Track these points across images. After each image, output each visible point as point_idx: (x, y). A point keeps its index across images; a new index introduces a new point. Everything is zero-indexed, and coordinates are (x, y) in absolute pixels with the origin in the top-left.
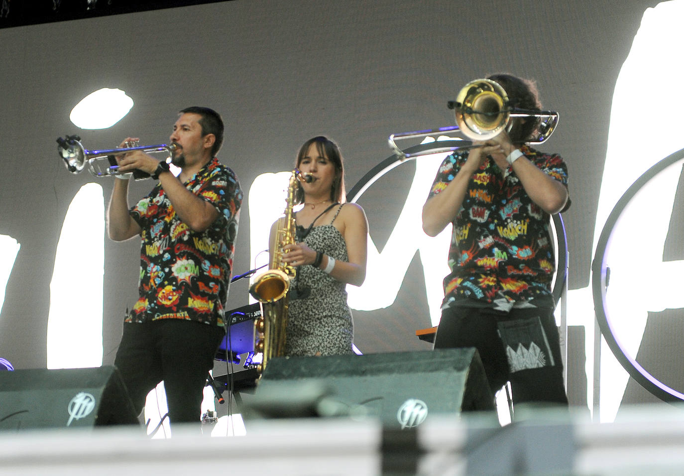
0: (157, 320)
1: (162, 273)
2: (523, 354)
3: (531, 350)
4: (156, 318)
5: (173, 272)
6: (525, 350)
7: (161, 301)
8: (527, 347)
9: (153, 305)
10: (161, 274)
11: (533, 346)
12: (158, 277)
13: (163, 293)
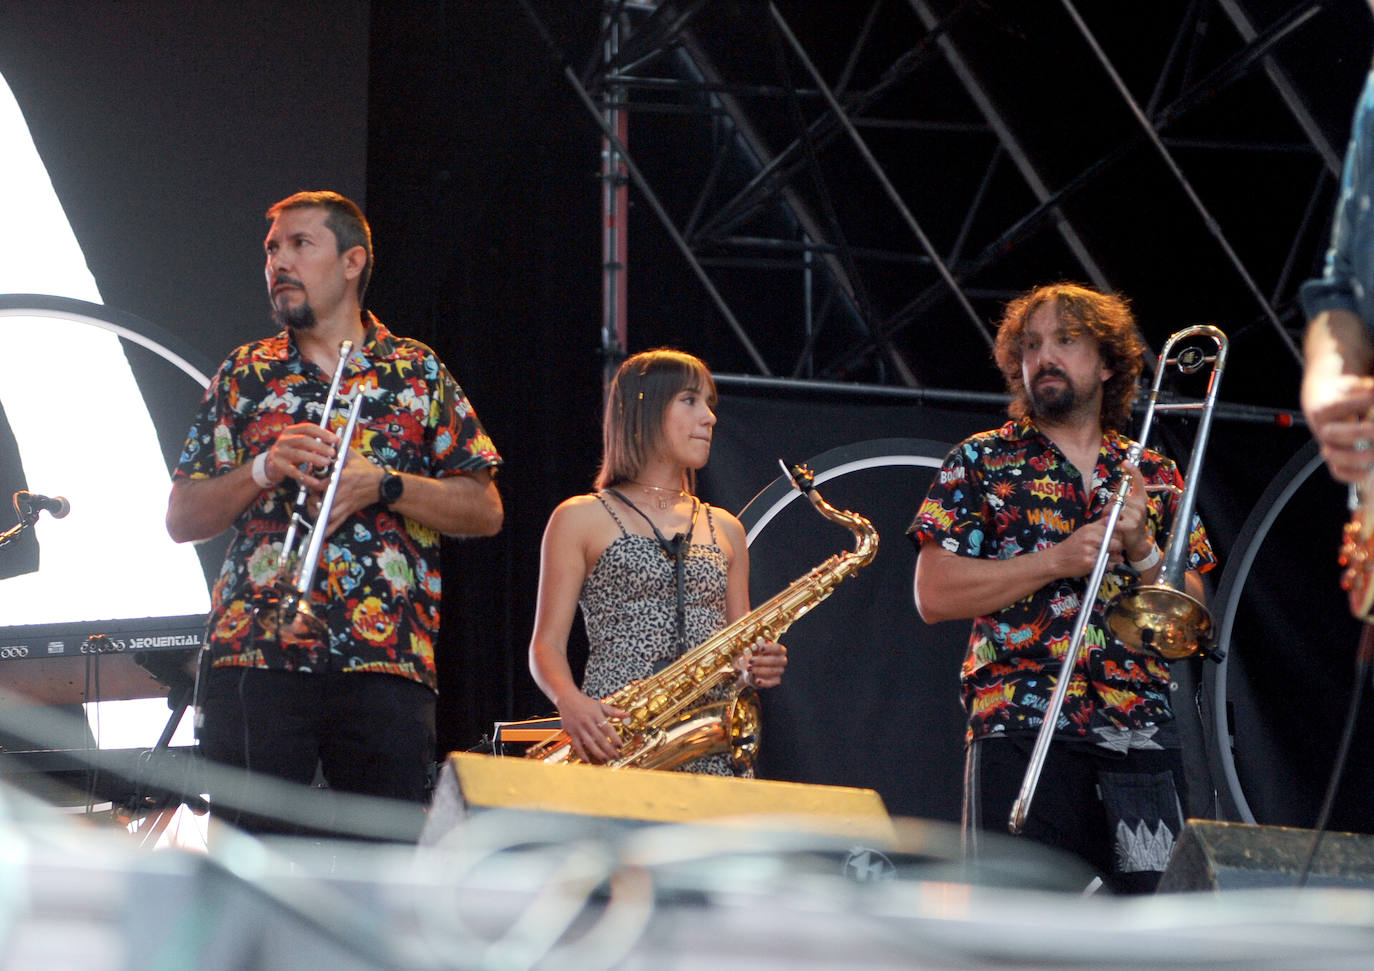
0: (355, 673)
1: (358, 566)
2: (1145, 840)
3: (1158, 836)
4: (353, 665)
5: (380, 570)
6: (1148, 834)
7: (358, 629)
8: (1153, 828)
9: (342, 636)
10: (356, 568)
11: (1164, 830)
12: (351, 574)
13: (363, 613)
